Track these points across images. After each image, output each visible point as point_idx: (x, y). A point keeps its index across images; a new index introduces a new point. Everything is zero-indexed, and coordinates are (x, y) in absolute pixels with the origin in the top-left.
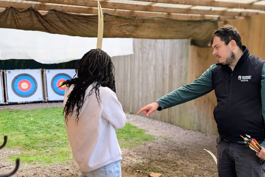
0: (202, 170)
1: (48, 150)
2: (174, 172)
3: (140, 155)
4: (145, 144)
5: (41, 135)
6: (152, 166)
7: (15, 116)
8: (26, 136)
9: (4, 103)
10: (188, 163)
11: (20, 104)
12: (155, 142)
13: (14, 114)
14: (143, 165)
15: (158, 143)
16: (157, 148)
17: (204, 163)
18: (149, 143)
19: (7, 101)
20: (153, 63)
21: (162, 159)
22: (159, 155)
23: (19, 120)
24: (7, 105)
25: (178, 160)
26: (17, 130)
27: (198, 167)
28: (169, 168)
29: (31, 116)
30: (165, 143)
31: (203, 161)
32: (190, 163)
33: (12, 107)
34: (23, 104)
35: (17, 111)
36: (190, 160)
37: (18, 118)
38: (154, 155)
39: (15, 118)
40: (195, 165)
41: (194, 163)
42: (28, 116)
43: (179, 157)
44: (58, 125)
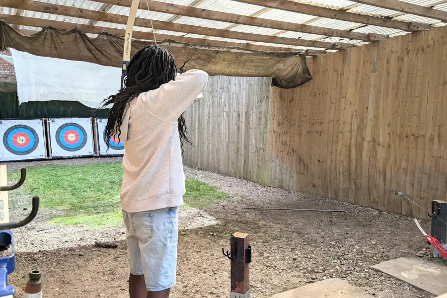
0: (290, 231)
1: (99, 211)
2: (256, 235)
3: (213, 215)
4: (218, 203)
5: (91, 194)
6: (229, 228)
7: (60, 172)
8: (73, 194)
9: (47, 158)
10: (271, 223)
11: (66, 159)
12: (229, 201)
13: (59, 170)
14: (218, 227)
15: (233, 202)
16: (232, 207)
17: (290, 224)
18: (223, 202)
19: (50, 155)
20: (226, 109)
21: (240, 219)
22: (236, 215)
23: (65, 177)
24: (51, 160)
25: (259, 221)
26: (62, 187)
27: (285, 229)
28: (249, 230)
29: (79, 173)
30: (241, 202)
31: (289, 222)
32: (273, 224)
33: (56, 162)
34: (69, 158)
35: (62, 167)
36: (273, 221)
37: (64, 175)
38: (230, 216)
39: (59, 174)
40: (280, 226)
41: (279, 223)
42: (75, 173)
43: (260, 217)
44: (112, 182)
